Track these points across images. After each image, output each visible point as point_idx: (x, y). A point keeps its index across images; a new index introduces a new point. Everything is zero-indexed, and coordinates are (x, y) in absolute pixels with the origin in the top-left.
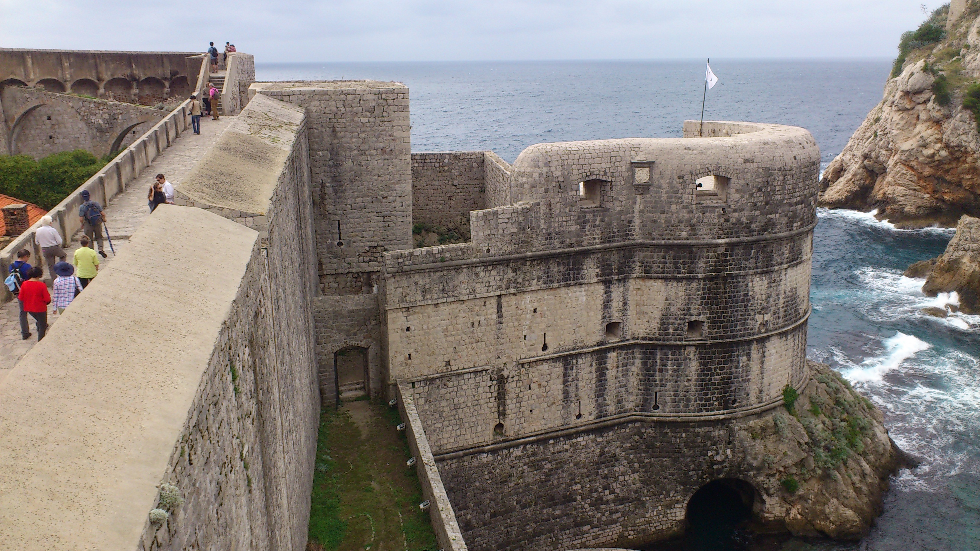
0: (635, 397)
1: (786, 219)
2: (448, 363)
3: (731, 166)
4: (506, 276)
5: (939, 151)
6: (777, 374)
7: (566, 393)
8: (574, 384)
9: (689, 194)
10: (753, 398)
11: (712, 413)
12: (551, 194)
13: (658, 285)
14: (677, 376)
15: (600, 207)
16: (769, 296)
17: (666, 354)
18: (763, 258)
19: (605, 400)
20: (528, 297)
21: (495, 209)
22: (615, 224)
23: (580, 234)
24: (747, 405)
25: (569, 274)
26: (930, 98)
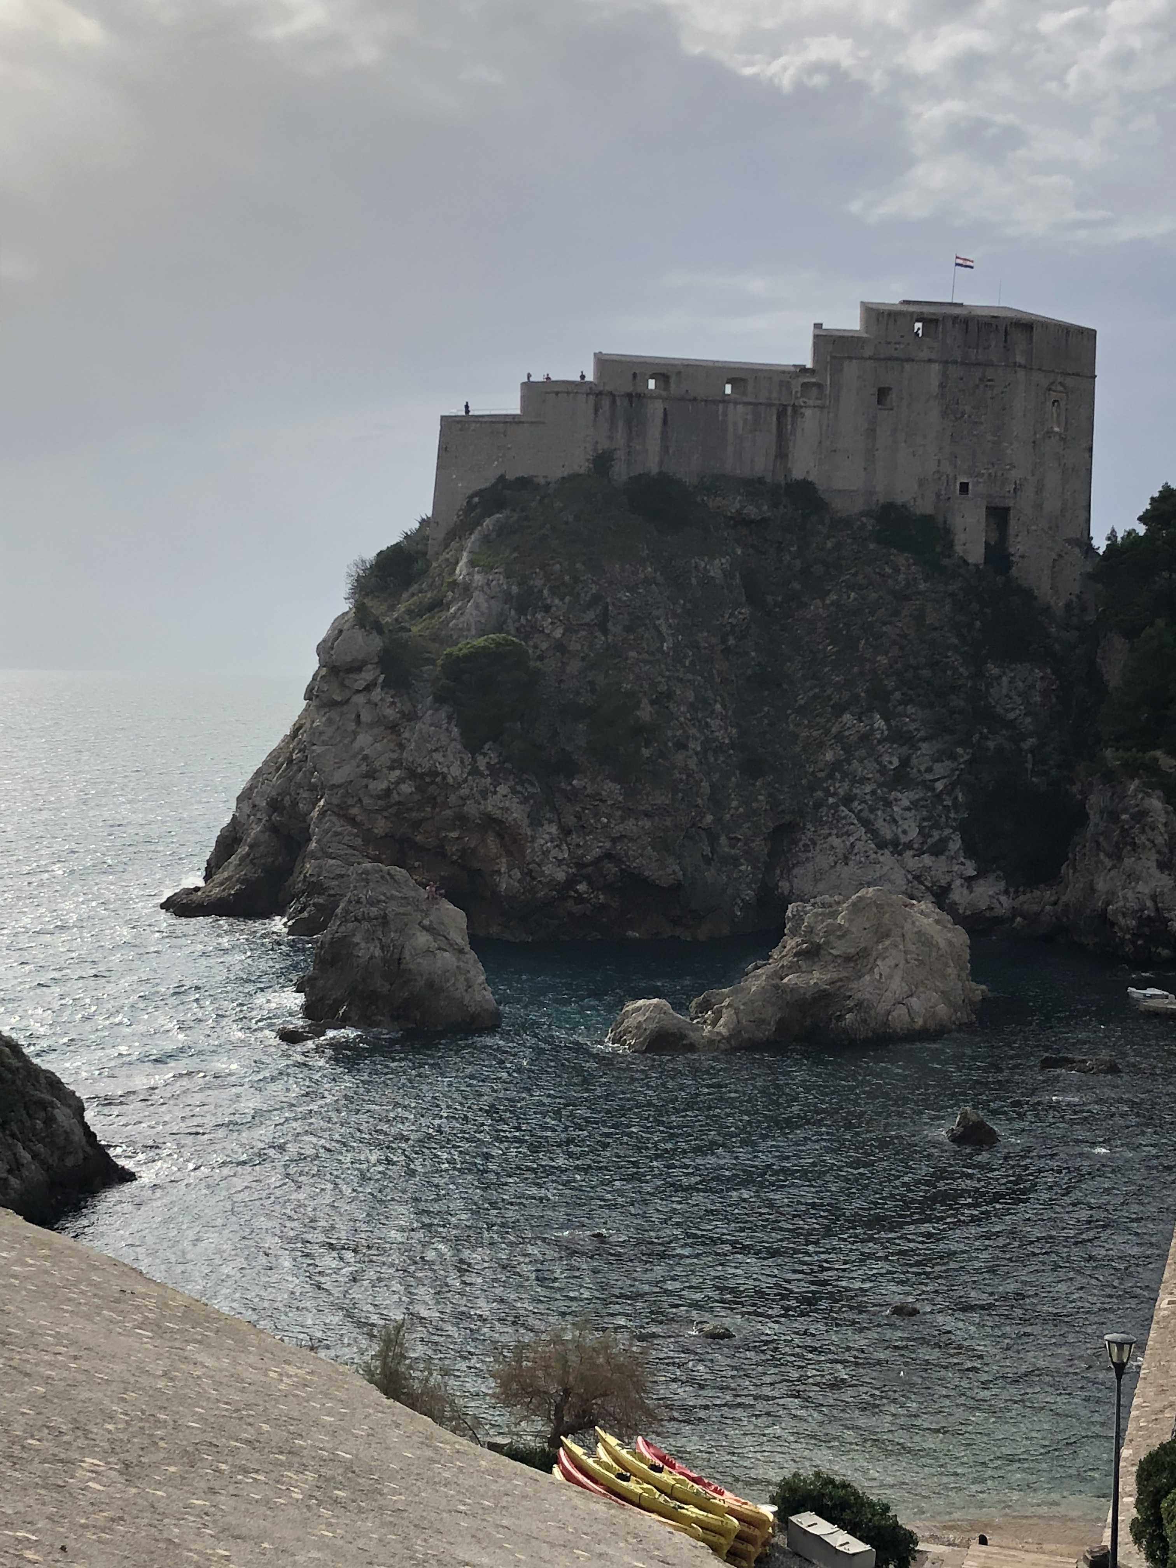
5: (397, 783)
26: (376, 679)
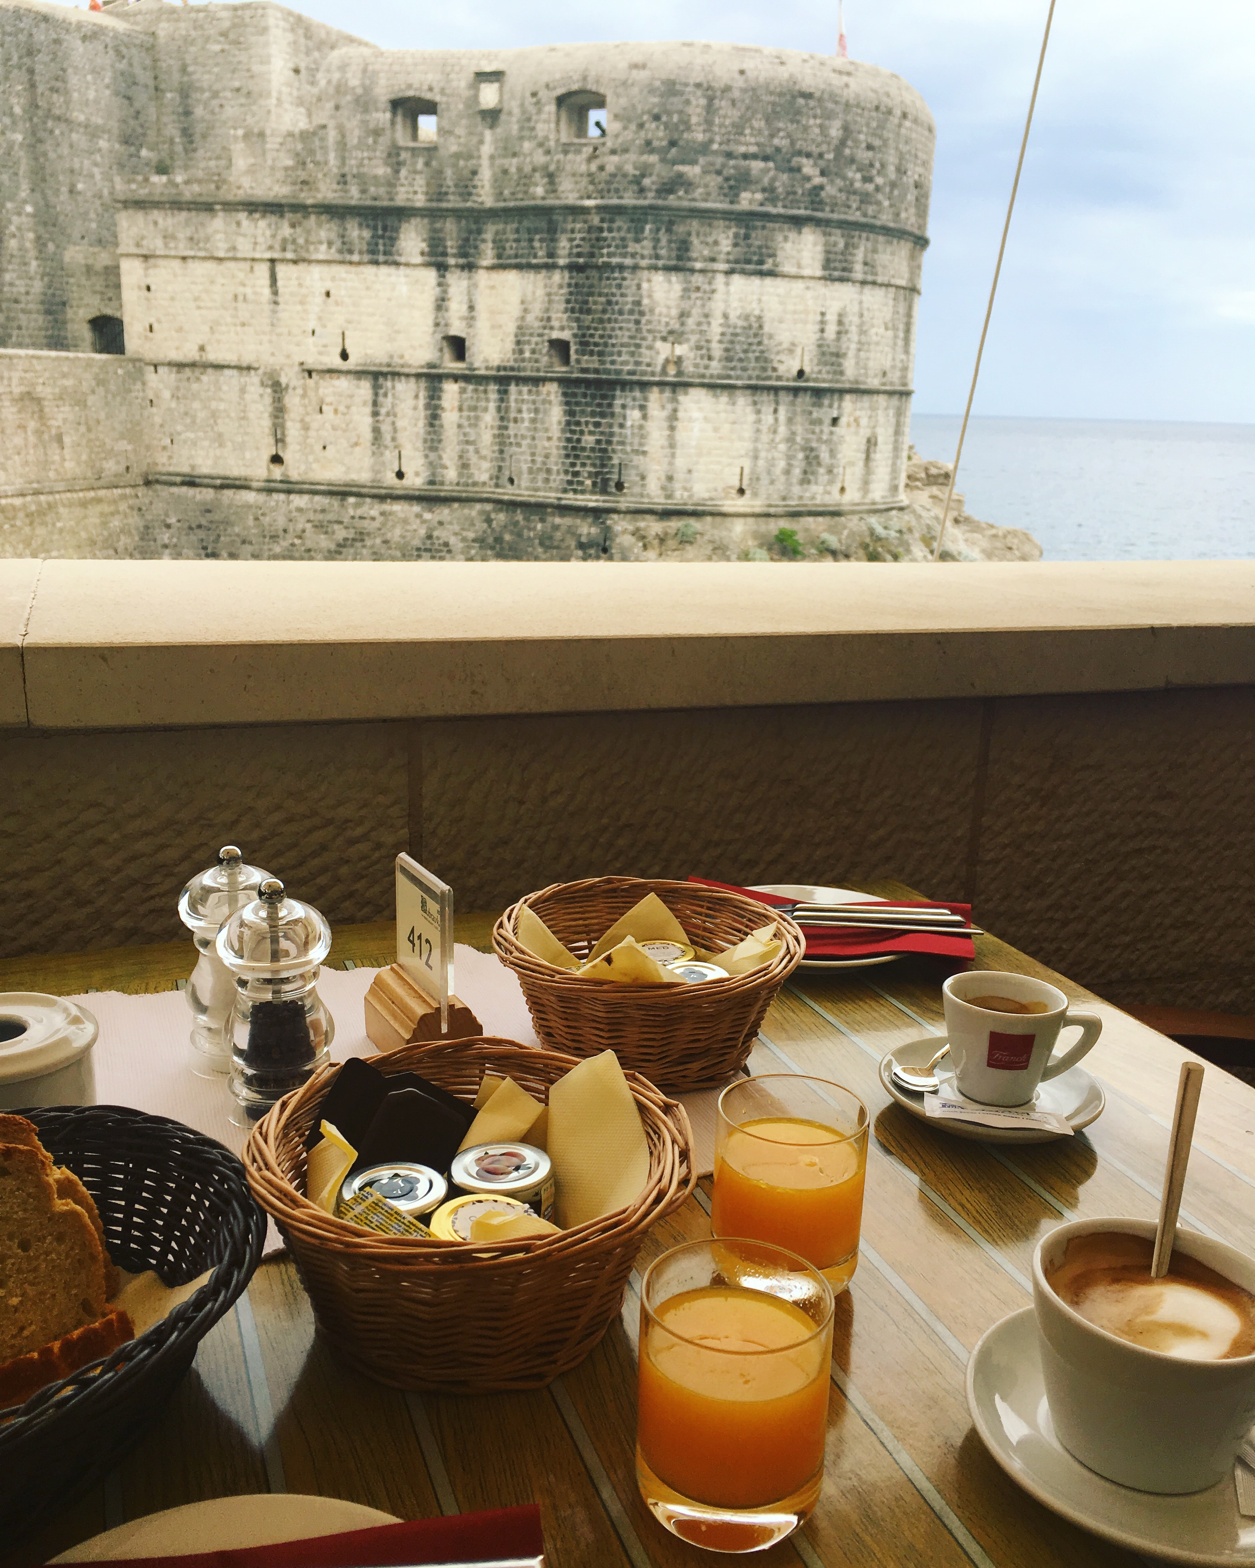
1: (720, 179)
2: (202, 349)
4: (279, 232)
7: (377, 431)
8: (390, 419)
10: (653, 486)
11: (582, 496)
12: (345, 112)
13: (512, 277)
14: (535, 430)
16: (683, 315)
17: (521, 392)
18: (670, 241)
19: (440, 458)
20: (316, 271)
22: (449, 173)
23: (391, 184)
24: (642, 495)
25: (377, 244)
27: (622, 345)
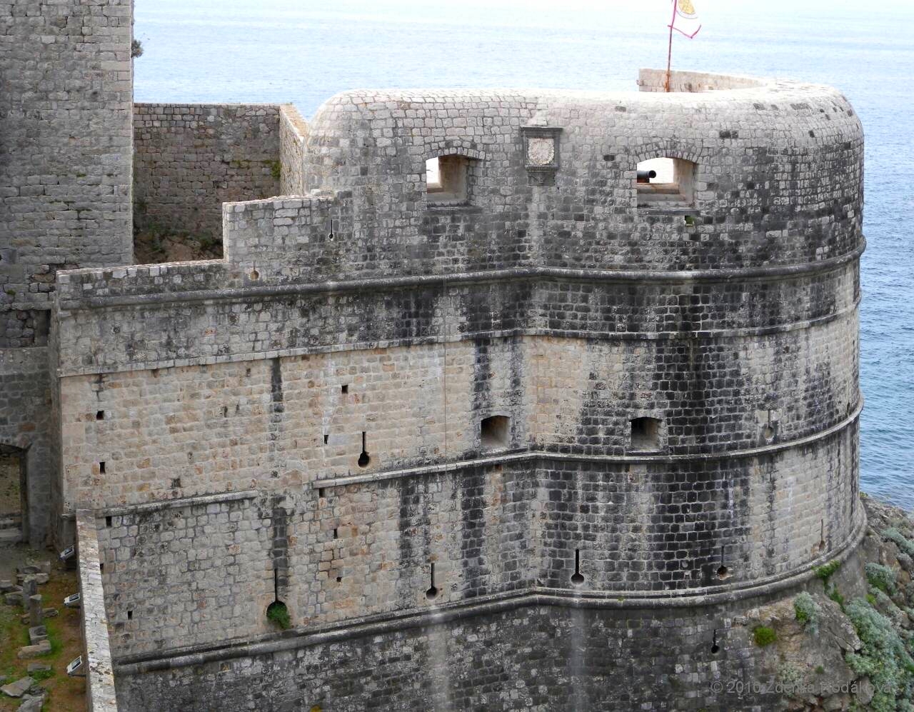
0: (539, 559)
1: (802, 239)
2: (177, 483)
3: (698, 143)
4: (288, 323)
6: (799, 522)
7: (406, 548)
8: (420, 530)
9: (625, 187)
10: (756, 564)
11: (681, 591)
12: (373, 176)
13: (574, 348)
14: (617, 520)
15: (467, 204)
16: (778, 378)
17: (593, 478)
18: (764, 306)
19: (481, 562)
20: (331, 365)
21: (269, 200)
22: (494, 236)
23: (425, 252)
24: (746, 578)
25: (408, 324)
27: (721, 419)
